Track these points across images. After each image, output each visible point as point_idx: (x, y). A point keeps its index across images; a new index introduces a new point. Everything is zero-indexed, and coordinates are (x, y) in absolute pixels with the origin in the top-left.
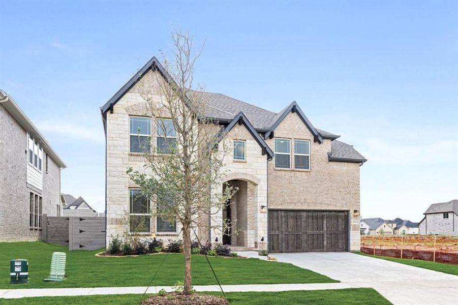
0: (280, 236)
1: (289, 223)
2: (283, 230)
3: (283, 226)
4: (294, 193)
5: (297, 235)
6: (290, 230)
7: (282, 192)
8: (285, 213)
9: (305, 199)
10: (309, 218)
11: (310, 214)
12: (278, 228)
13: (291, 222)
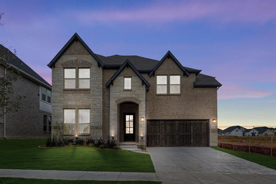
0: (161, 136)
1: (167, 128)
2: (163, 132)
3: (163, 130)
4: (170, 109)
5: (172, 135)
6: (167, 132)
7: (161, 109)
8: (164, 122)
9: (177, 113)
10: (180, 125)
11: (181, 122)
12: (159, 131)
13: (168, 128)
